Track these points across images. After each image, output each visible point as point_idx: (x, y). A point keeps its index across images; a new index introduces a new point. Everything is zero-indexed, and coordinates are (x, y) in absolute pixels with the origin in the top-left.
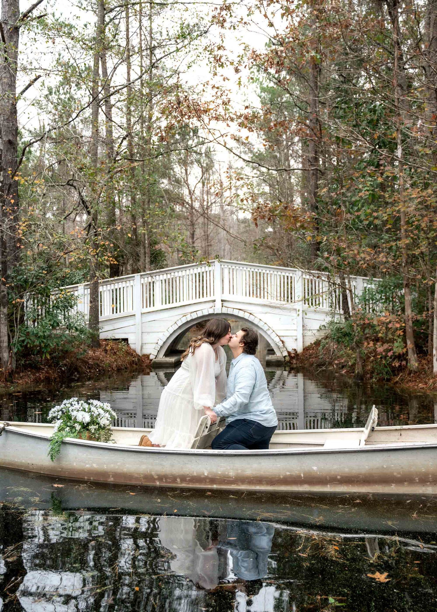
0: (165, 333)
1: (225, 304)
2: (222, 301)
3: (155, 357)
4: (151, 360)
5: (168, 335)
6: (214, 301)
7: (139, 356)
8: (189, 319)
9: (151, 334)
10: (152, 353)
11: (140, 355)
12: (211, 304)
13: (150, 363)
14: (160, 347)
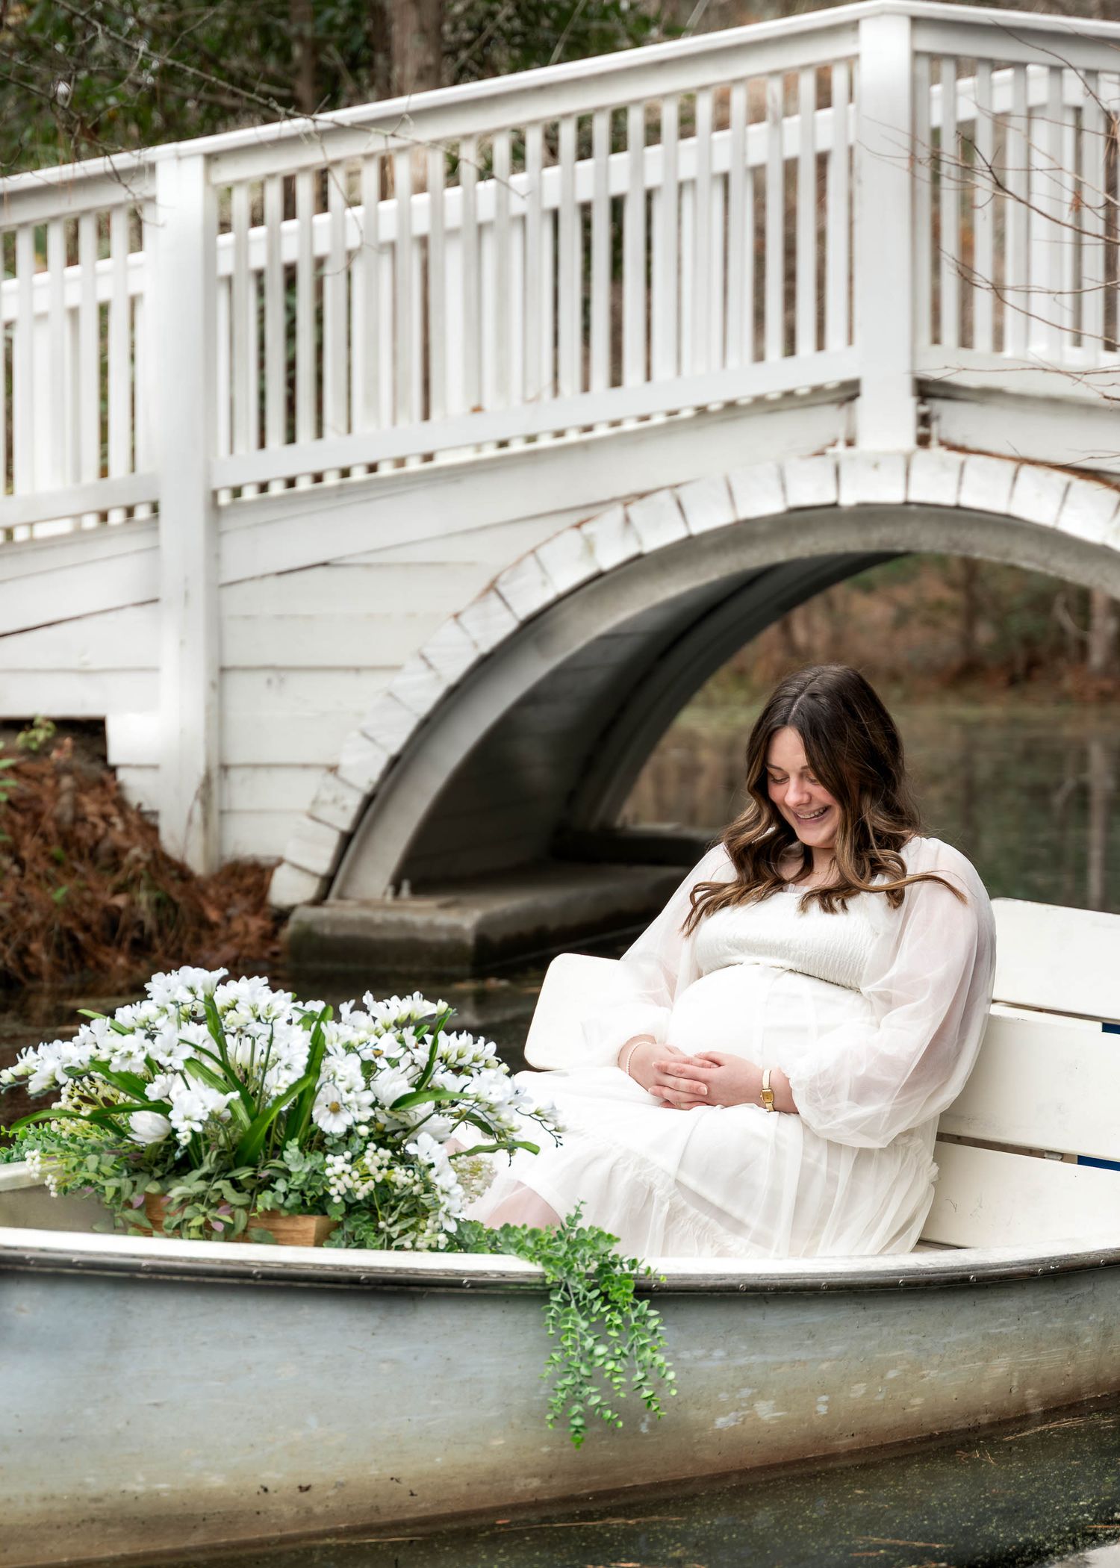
0: (398, 681)
1: (955, 422)
2: (925, 390)
3: (309, 889)
4: (282, 916)
5: (426, 696)
6: (849, 392)
7: (183, 873)
8: (609, 558)
9: (295, 681)
10: (291, 853)
11: (197, 864)
12: (828, 421)
13: (269, 937)
14: (353, 802)
